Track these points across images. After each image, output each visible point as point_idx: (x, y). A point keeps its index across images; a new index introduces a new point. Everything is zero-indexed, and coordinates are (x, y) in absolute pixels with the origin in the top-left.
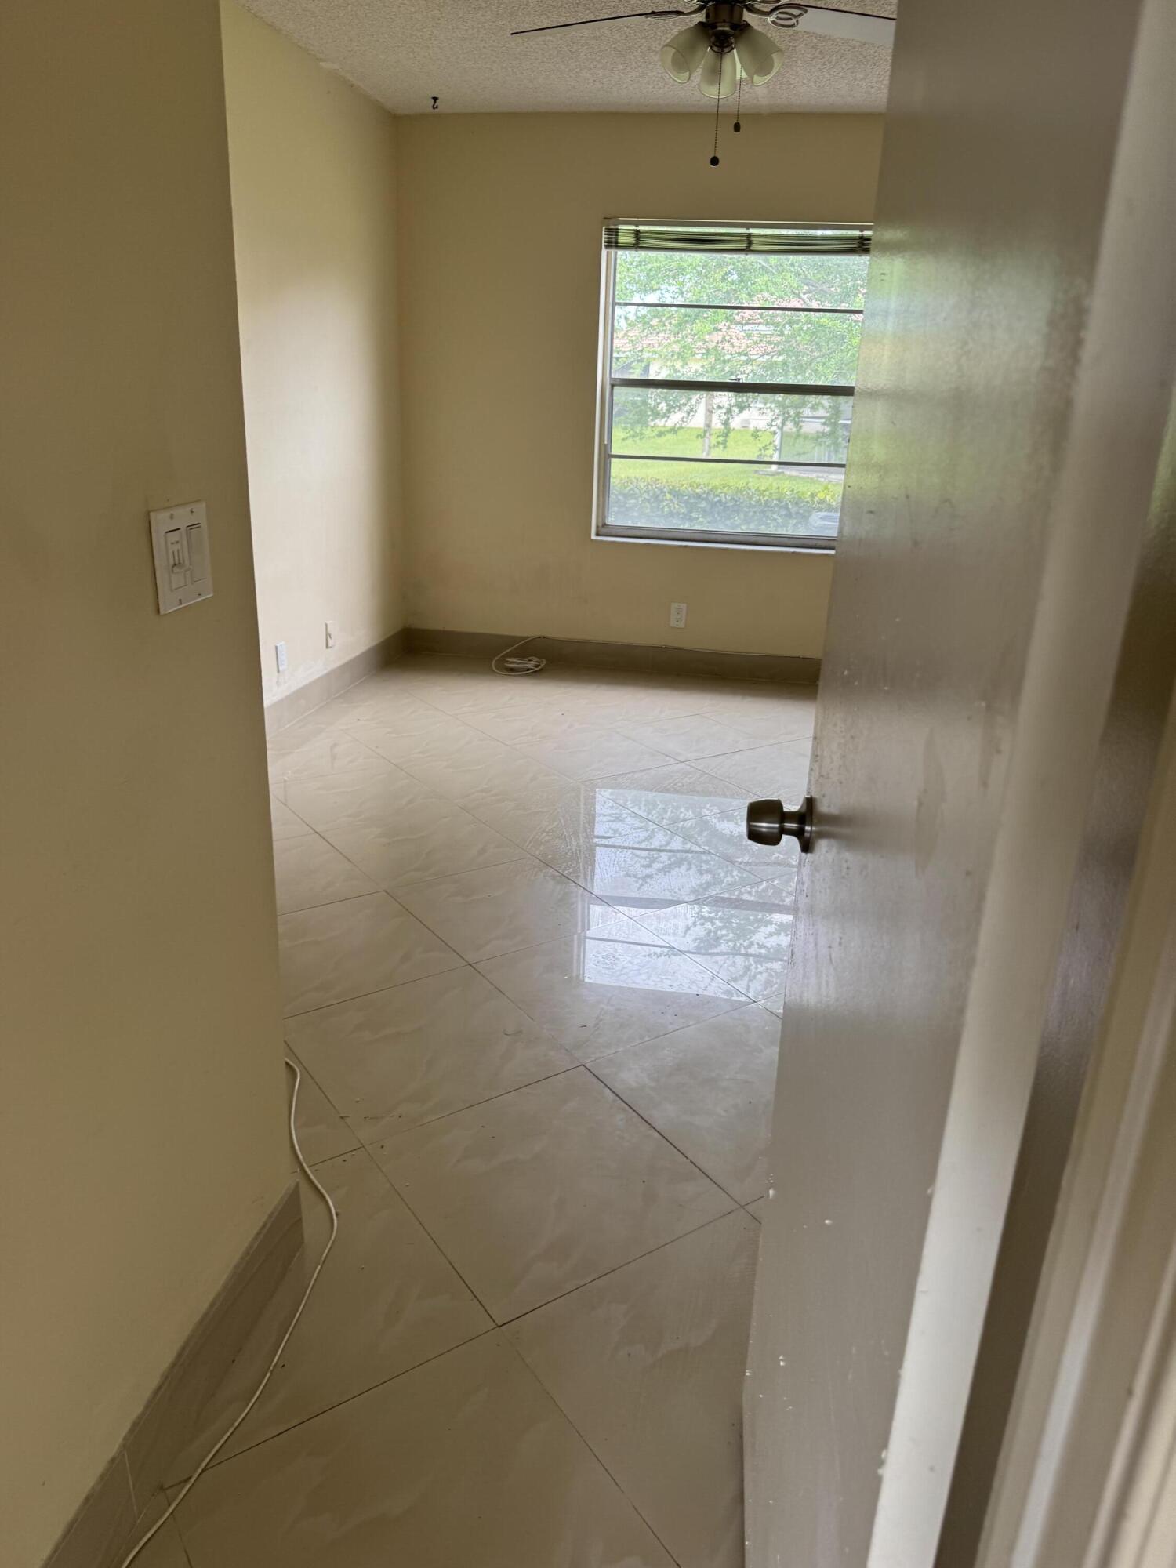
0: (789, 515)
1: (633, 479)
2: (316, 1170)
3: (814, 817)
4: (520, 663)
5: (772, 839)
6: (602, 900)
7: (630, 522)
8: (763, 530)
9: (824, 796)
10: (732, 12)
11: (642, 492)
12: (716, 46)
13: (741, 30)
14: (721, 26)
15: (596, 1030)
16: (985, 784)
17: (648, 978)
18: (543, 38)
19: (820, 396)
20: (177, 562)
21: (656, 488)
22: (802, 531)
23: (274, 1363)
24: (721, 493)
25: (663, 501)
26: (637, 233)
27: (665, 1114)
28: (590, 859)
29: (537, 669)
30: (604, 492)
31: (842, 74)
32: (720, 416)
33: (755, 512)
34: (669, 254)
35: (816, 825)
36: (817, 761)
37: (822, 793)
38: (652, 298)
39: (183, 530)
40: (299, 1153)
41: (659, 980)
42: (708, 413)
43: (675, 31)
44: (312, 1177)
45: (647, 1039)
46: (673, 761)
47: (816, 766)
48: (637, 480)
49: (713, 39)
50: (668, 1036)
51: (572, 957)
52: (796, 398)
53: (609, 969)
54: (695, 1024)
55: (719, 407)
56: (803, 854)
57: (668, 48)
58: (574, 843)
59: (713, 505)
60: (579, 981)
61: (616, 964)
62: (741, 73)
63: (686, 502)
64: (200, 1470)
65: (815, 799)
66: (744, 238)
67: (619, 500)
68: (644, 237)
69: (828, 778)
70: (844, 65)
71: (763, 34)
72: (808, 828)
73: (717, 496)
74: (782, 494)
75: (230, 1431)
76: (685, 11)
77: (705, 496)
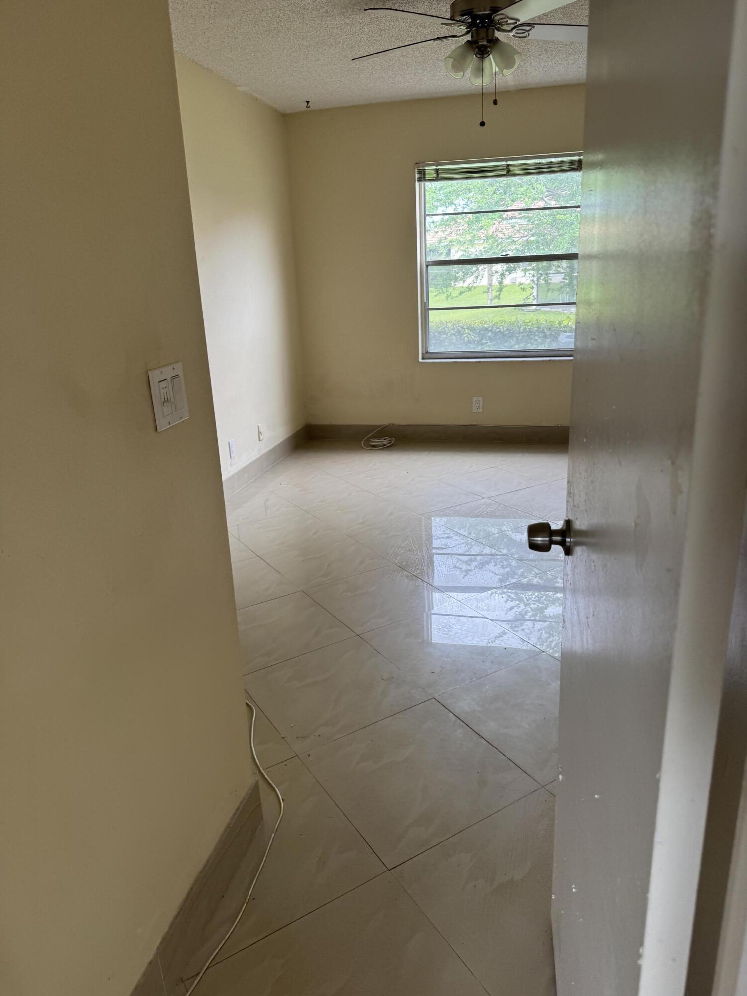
0: (546, 336)
1: (444, 321)
2: (269, 772)
3: (571, 533)
4: (378, 442)
5: (545, 548)
6: (439, 589)
7: (443, 349)
8: (530, 347)
9: (576, 519)
10: (487, 32)
11: (450, 329)
12: (479, 54)
13: (494, 43)
14: (480, 42)
15: (441, 675)
16: (674, 513)
17: (473, 639)
18: (371, 60)
19: (560, 261)
20: (166, 399)
21: (459, 326)
22: (555, 346)
23: (248, 898)
24: (500, 326)
25: (464, 334)
26: (437, 171)
27: (489, 728)
28: (431, 563)
29: (389, 445)
30: (426, 330)
31: (559, 62)
32: (497, 278)
33: (523, 336)
34: (459, 181)
35: (574, 537)
36: (571, 497)
37: (576, 517)
38: (450, 210)
39: (169, 379)
40: (257, 761)
41: (479, 640)
42: (489, 276)
43: (453, 47)
44: (266, 776)
45: (474, 679)
46: (480, 498)
47: (570, 500)
48: (446, 322)
49: (477, 50)
50: (488, 676)
51: (423, 628)
52: (545, 264)
53: (447, 634)
54: (505, 668)
55: (496, 272)
56: (567, 557)
57: (449, 59)
58: (420, 554)
59: (496, 334)
60: (430, 644)
61: (451, 631)
62: (495, 69)
63: (479, 334)
64: (205, 968)
65: (571, 521)
66: (505, 168)
67: (436, 335)
68: (441, 173)
69: (578, 507)
70: (560, 57)
71: (507, 44)
72: (568, 540)
73: (498, 328)
74: (540, 324)
75: (223, 943)
76: (458, 35)
77: (490, 328)
